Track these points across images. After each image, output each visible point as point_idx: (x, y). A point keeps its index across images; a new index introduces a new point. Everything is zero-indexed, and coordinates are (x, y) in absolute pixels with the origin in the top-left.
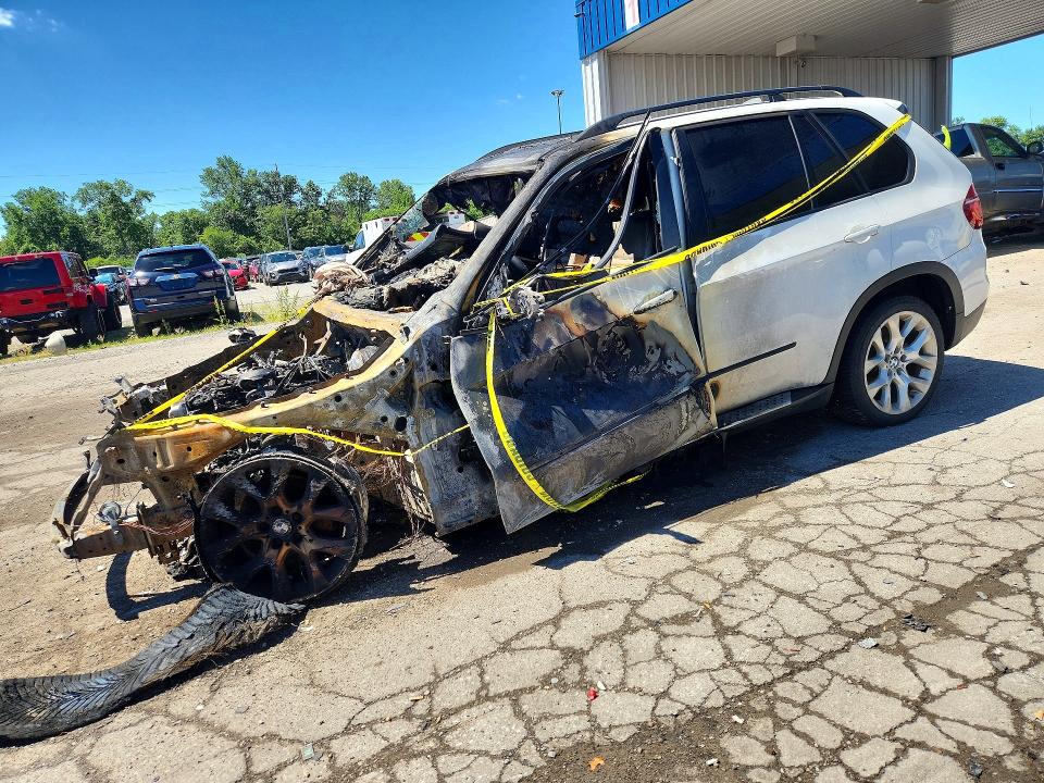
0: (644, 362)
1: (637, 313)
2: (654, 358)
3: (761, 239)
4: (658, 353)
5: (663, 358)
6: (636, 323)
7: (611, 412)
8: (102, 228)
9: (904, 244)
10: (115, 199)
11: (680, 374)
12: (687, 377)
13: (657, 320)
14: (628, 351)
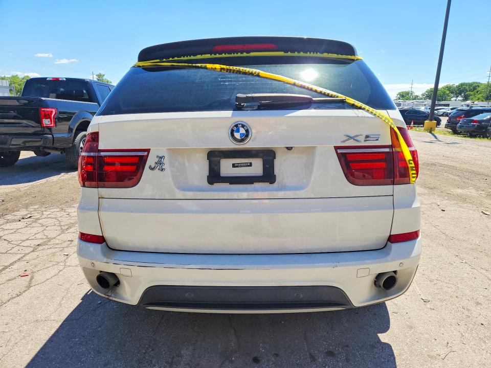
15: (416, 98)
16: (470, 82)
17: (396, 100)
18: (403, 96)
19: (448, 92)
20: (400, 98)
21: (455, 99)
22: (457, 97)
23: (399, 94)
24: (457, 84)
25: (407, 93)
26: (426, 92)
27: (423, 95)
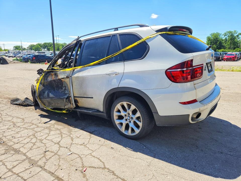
0: (62, 89)
1: (62, 78)
2: (64, 88)
3: (88, 69)
4: (65, 88)
5: (65, 89)
6: (62, 80)
7: (53, 95)
8: (227, 42)
9: (126, 80)
10: (232, 35)
11: (67, 94)
12: (68, 95)
13: (66, 81)
14: (60, 86)
15: (24, 49)
16: (48, 42)
17: (14, 50)
18: (17, 48)
19: (40, 47)
20: (15, 49)
21: (44, 50)
22: (44, 49)
23: (14, 47)
24: (43, 43)
25: (19, 47)
26: (29, 46)
27: (28, 48)
